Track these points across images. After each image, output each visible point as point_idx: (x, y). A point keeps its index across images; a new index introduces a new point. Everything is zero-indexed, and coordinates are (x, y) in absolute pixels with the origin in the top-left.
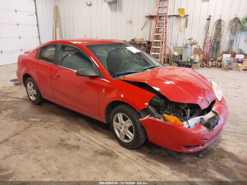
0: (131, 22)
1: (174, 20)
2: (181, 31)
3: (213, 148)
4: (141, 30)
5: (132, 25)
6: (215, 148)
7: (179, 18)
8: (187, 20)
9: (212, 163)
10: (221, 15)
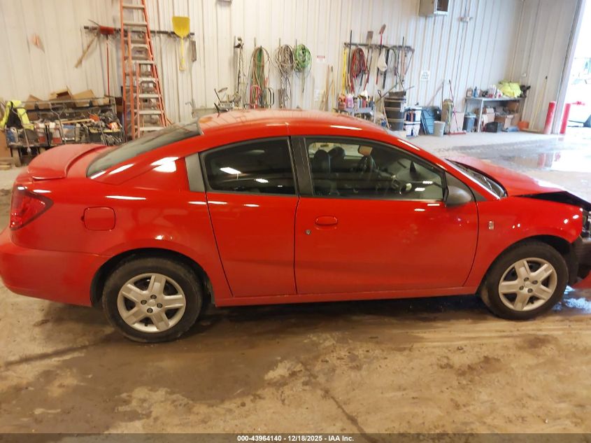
0: (38, 43)
1: (162, 44)
2: (182, 71)
4: (77, 66)
5: (44, 51)
7: (174, 37)
8: (193, 44)
10: (255, 39)
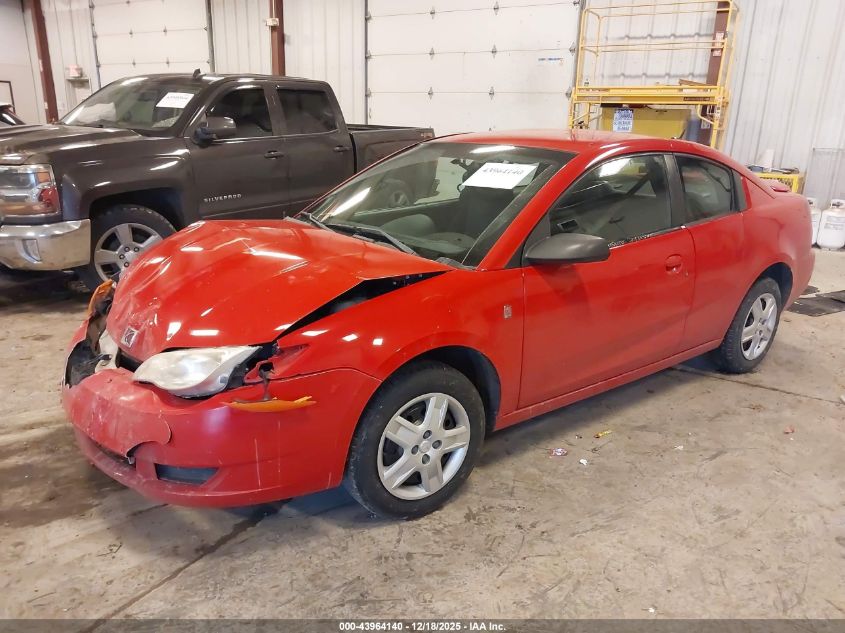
3: (105, 500)
6: (100, 504)
9: (57, 469)
